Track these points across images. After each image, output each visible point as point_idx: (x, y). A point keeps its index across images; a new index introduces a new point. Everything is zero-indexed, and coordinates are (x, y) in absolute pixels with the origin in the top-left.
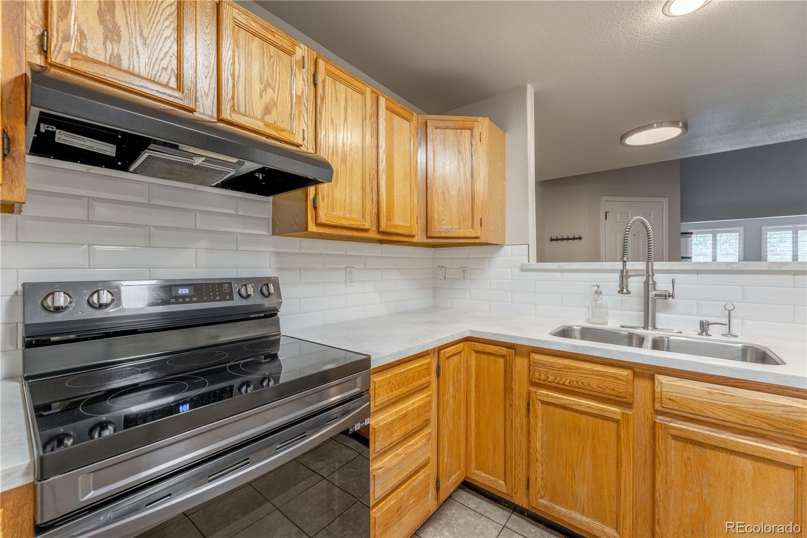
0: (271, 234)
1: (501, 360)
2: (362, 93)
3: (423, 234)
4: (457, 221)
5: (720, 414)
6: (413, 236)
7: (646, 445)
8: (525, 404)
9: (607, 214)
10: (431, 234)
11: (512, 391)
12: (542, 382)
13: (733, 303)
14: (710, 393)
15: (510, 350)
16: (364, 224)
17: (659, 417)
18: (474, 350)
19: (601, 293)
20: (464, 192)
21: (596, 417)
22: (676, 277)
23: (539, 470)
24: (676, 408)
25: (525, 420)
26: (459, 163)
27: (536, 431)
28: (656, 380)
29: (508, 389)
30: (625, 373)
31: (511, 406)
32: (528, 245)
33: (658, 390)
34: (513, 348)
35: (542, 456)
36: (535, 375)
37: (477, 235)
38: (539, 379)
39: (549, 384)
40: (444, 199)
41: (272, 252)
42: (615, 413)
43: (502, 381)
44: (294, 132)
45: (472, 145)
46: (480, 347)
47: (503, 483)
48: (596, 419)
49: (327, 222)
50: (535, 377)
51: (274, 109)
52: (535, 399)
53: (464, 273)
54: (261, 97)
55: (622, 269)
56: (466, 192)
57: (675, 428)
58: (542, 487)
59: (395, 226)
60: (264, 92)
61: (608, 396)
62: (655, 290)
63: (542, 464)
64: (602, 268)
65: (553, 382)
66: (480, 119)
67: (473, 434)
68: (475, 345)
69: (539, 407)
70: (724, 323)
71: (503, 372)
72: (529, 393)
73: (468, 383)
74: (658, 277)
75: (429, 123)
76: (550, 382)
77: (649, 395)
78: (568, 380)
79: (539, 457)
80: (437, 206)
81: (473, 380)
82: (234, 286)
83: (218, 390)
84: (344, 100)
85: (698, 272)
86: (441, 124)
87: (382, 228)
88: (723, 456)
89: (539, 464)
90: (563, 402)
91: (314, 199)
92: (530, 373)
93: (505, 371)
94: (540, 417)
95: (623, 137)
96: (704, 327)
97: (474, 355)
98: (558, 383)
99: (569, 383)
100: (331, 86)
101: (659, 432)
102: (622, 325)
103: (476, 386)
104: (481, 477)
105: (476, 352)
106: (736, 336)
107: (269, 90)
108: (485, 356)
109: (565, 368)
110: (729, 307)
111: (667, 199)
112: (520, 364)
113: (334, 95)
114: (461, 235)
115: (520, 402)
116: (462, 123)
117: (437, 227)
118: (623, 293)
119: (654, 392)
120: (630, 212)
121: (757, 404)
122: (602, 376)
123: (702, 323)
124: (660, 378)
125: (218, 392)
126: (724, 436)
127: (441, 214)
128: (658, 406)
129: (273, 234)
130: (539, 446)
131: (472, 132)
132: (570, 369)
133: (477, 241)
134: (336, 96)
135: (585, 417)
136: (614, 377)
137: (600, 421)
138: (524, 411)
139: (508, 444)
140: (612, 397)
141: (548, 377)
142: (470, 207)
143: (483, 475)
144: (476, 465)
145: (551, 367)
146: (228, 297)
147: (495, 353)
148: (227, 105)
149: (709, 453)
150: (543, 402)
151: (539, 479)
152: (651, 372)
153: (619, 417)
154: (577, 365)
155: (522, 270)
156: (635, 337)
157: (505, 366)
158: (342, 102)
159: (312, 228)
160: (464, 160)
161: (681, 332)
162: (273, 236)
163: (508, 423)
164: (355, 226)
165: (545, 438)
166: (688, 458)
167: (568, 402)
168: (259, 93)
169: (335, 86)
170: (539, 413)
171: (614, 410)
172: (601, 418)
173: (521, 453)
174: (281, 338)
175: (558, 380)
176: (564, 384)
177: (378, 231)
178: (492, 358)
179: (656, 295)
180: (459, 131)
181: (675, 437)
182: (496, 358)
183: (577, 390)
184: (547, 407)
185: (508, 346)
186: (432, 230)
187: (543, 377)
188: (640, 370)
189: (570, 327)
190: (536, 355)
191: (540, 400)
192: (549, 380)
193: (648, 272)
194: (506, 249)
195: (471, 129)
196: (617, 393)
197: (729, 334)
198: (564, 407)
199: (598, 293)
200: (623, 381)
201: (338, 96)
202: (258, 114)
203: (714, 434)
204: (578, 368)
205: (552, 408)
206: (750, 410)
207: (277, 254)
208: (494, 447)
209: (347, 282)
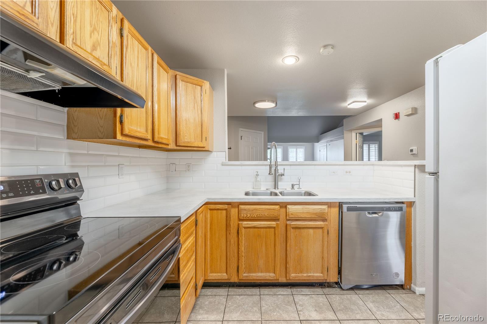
0: (66, 138)
1: (224, 212)
2: (146, 49)
3: (173, 143)
4: (194, 137)
5: (306, 216)
6: (168, 145)
7: (284, 234)
8: (236, 231)
9: (242, 137)
10: (179, 144)
11: (230, 226)
12: (244, 218)
13: (301, 177)
14: (303, 209)
15: (229, 206)
16: (148, 136)
17: (288, 222)
18: (209, 209)
19: (259, 175)
20: (197, 120)
21: (267, 228)
22: (285, 167)
23: (243, 260)
24: (293, 217)
25: (236, 239)
26: (194, 104)
27: (242, 242)
28: (287, 208)
29: (228, 226)
30: (277, 207)
31: (230, 234)
32: (226, 152)
33: (288, 211)
34: (231, 205)
35: (244, 254)
36: (241, 215)
37: (204, 146)
38: (243, 217)
39: (248, 218)
40: (186, 124)
41: (66, 152)
42: (274, 224)
43: (225, 222)
44: (111, 67)
45: (201, 95)
46: (212, 207)
47: (226, 274)
48: (267, 229)
49: (129, 133)
50: (242, 216)
51: (98, 48)
52: (242, 227)
53: (188, 167)
54: (91, 37)
55: (270, 164)
56: (198, 121)
57: (293, 224)
58: (244, 268)
59: (162, 138)
60: (93, 34)
61: (271, 218)
62: (278, 173)
63: (244, 257)
64: (259, 164)
65: (250, 217)
66: (205, 81)
67: (209, 255)
68: (210, 206)
69: (243, 230)
70: (298, 184)
71: (225, 218)
72: (239, 224)
73: (206, 227)
74: (279, 168)
75: (178, 76)
76: (248, 217)
77: (285, 214)
78: (256, 215)
79: (243, 254)
80: (182, 128)
81: (209, 225)
82: (45, 181)
83: (32, 272)
84: (137, 52)
85: (290, 165)
86: (185, 79)
87: (156, 139)
88: (306, 230)
89: (243, 258)
90: (254, 225)
91: (121, 116)
92: (239, 215)
93: (227, 217)
94: (243, 235)
95: (255, 103)
96: (293, 186)
97: (209, 211)
98: (252, 217)
99: (256, 216)
100: (131, 40)
101: (288, 227)
102: (267, 188)
103: (210, 228)
104: (214, 276)
105: (211, 210)
106: (301, 189)
107: (96, 33)
108: (215, 211)
109: (255, 209)
110: (299, 178)
111: (263, 132)
112: (234, 212)
113: (132, 47)
114: (196, 145)
115: (234, 231)
116: (196, 81)
117: (182, 140)
118: (270, 175)
119: (286, 212)
120: (250, 137)
121: (314, 210)
122: (269, 210)
123: (292, 185)
124: (289, 206)
125: (33, 273)
126: (306, 223)
127: (185, 133)
128: (288, 218)
129: (68, 138)
130: (243, 249)
131: (201, 88)
132: (257, 209)
133: (204, 149)
134: (133, 47)
135: (262, 229)
136: (273, 210)
137: (268, 229)
138: (236, 234)
139: (228, 253)
140: (273, 218)
141: (247, 215)
142: (200, 130)
143: (215, 274)
144: (210, 271)
145: (249, 210)
146: (41, 191)
147: (221, 208)
148: (70, 37)
149: (302, 230)
150: (245, 228)
151: (243, 265)
152: (285, 205)
153: (275, 226)
154: (259, 207)
155: (223, 165)
156: (273, 193)
157: (226, 214)
158: (136, 53)
159: (119, 137)
160: (197, 103)
161: (286, 189)
162: (68, 140)
163: (228, 243)
164: (143, 137)
165: (246, 245)
166: (297, 235)
167: (256, 225)
168: (89, 33)
169: (133, 40)
170: (243, 233)
171: (273, 224)
172: (269, 228)
173: (234, 256)
174: (82, 220)
175: (252, 216)
176: (254, 217)
177: (153, 140)
178: (220, 211)
179: (279, 175)
180: (194, 85)
181: (293, 228)
182: (222, 211)
183: (259, 218)
184: (247, 229)
185: (228, 204)
186: (180, 141)
187: (245, 216)
188: (281, 205)
189: (248, 192)
190: (241, 206)
191: (243, 227)
192: (248, 216)
193: (276, 166)
194: (214, 154)
195: (201, 86)
196: (274, 216)
197: (299, 188)
198: (254, 227)
199: (257, 175)
200: (276, 210)
201: (134, 48)
202: (89, 48)
203: (304, 223)
204: (260, 208)
205: (249, 229)
206: (313, 212)
207: (71, 155)
208: (221, 258)
209: (120, 175)
